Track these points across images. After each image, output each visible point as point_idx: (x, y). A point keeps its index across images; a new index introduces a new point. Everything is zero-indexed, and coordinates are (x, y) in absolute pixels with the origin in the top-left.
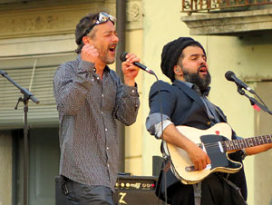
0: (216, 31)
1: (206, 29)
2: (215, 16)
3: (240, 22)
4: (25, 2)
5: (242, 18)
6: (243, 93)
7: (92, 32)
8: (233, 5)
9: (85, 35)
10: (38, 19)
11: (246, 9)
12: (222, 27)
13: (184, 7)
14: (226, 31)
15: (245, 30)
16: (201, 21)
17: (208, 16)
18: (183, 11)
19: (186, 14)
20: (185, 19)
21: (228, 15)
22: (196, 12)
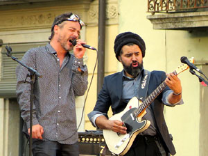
0: (173, 27)
1: (165, 25)
2: (171, 16)
3: (191, 20)
4: (31, 3)
5: (191, 17)
6: (193, 73)
7: (62, 24)
8: (186, 8)
9: (57, 24)
10: (41, 16)
11: (195, 10)
12: (177, 24)
13: (149, 8)
14: (180, 27)
15: (194, 26)
16: (161, 19)
17: (166, 15)
18: (148, 12)
19: (150, 14)
20: (149, 17)
21: (182, 15)
22: (158, 12)
